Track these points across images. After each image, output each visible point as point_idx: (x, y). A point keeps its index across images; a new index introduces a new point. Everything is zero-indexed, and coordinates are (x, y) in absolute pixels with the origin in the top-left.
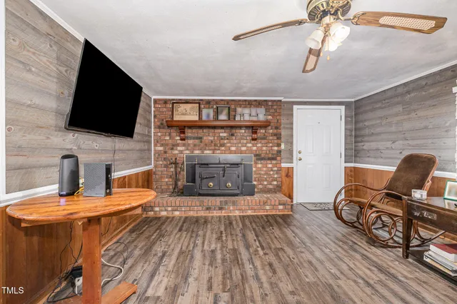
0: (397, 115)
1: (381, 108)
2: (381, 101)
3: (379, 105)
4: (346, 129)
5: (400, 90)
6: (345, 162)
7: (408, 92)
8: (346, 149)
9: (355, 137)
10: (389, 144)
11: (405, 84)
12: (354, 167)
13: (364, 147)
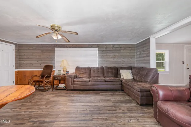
0: (38, 53)
1: (32, 49)
2: (32, 47)
3: (31, 48)
4: (15, 55)
5: (40, 46)
6: (15, 69)
7: (43, 47)
8: (15, 63)
9: (19, 58)
10: (36, 62)
11: (41, 44)
12: (18, 71)
13: (25, 63)
